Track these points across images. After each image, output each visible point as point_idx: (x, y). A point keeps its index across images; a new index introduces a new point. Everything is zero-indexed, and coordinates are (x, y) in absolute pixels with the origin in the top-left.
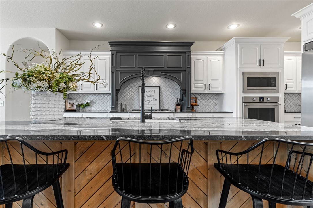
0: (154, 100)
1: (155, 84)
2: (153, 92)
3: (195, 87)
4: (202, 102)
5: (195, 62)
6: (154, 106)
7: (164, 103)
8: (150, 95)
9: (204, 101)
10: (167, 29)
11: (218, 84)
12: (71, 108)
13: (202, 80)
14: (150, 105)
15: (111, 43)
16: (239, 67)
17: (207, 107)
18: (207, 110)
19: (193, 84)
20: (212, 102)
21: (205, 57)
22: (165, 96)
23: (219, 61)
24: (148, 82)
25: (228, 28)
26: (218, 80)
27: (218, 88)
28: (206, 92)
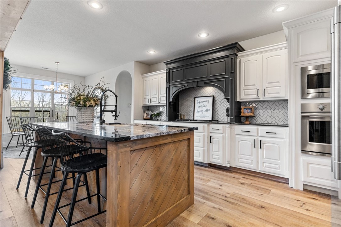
0: (207, 110)
1: (210, 93)
2: (207, 102)
3: (245, 94)
4: (266, 112)
5: (245, 64)
6: (207, 116)
7: (219, 113)
8: (204, 105)
9: (268, 110)
10: (199, 38)
11: (279, 87)
12: (147, 117)
13: (255, 85)
14: (203, 116)
15: (166, 63)
16: (293, 62)
17: (274, 119)
18: (274, 122)
19: (243, 91)
20: (282, 112)
21: (260, 55)
22: (220, 106)
23: (280, 56)
24: (203, 93)
25: (273, 11)
26: (279, 82)
27: (279, 93)
28: (261, 99)
